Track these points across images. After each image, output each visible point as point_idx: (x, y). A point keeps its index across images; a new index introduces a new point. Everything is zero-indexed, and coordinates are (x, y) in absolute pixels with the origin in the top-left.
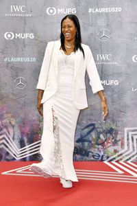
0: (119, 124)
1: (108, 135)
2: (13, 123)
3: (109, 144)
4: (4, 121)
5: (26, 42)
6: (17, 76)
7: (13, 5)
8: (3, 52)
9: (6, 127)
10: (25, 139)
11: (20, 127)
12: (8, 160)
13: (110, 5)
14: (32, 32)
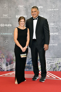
2: (4, 57)
4: (0, 56)
5: (9, 28)
6: (5, 40)
7: (4, 14)
9: (1, 59)
10: (8, 63)
11: (6, 59)
12: (2, 71)
14: (11, 24)
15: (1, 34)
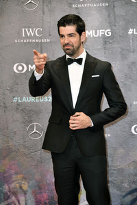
2: (25, 187)
6: (31, 122)
7: (25, 27)
8: (11, 90)
9: (15, 194)
11: (35, 193)
15: (15, 100)
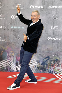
0: (60, 57)
1: (55, 62)
2: (13, 55)
3: (56, 66)
4: (10, 54)
6: (16, 34)
7: (16, 4)
8: (10, 24)
9: (10, 57)
10: (18, 62)
11: (16, 57)
12: (11, 71)
13: (58, 5)
15: (11, 27)
